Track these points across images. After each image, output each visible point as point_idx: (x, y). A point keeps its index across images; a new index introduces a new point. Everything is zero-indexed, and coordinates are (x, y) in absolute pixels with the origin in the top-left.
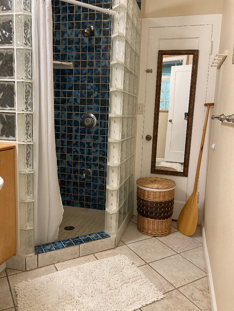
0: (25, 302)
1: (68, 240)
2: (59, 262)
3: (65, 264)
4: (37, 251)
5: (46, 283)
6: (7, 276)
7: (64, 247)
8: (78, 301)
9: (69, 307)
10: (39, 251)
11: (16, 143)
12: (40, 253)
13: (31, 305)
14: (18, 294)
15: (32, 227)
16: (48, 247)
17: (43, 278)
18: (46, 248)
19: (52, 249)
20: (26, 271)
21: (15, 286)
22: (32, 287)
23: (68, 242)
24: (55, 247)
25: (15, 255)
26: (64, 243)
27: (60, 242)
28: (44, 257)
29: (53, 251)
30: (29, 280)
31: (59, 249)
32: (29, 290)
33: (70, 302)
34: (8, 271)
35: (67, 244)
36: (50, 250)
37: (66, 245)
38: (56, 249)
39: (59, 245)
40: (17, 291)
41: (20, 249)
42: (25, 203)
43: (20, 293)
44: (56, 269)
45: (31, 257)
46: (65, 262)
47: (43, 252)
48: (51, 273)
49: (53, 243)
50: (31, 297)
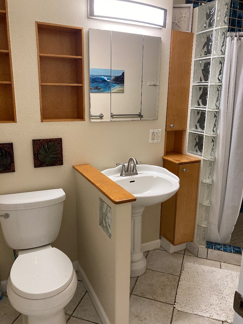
0: (186, 277)
1: (239, 248)
2: (225, 262)
3: (230, 267)
4: (208, 245)
5: (206, 272)
6: (184, 254)
7: (231, 252)
8: (223, 297)
9: (215, 297)
10: (210, 246)
11: (201, 158)
12: (209, 248)
13: (189, 281)
14: (185, 269)
15: (207, 226)
16: (218, 247)
17: (206, 268)
18: (216, 247)
19: (221, 249)
20: (197, 257)
21: (185, 263)
22: (195, 269)
23: (237, 249)
24: (224, 248)
25: (192, 242)
26: (233, 249)
27: (231, 246)
28: (213, 253)
29: (221, 251)
30: (196, 264)
31: (227, 251)
32: (192, 270)
33: (217, 294)
34: (186, 251)
35: (236, 251)
36: (219, 249)
37: (234, 251)
38: (224, 250)
39: (229, 248)
40: (185, 267)
41: (196, 239)
42: (203, 205)
43: (186, 269)
44: (221, 267)
45: (202, 248)
46: (230, 265)
47: (212, 248)
48: (215, 267)
49: (224, 245)
50: (191, 275)
